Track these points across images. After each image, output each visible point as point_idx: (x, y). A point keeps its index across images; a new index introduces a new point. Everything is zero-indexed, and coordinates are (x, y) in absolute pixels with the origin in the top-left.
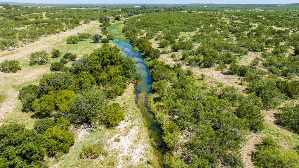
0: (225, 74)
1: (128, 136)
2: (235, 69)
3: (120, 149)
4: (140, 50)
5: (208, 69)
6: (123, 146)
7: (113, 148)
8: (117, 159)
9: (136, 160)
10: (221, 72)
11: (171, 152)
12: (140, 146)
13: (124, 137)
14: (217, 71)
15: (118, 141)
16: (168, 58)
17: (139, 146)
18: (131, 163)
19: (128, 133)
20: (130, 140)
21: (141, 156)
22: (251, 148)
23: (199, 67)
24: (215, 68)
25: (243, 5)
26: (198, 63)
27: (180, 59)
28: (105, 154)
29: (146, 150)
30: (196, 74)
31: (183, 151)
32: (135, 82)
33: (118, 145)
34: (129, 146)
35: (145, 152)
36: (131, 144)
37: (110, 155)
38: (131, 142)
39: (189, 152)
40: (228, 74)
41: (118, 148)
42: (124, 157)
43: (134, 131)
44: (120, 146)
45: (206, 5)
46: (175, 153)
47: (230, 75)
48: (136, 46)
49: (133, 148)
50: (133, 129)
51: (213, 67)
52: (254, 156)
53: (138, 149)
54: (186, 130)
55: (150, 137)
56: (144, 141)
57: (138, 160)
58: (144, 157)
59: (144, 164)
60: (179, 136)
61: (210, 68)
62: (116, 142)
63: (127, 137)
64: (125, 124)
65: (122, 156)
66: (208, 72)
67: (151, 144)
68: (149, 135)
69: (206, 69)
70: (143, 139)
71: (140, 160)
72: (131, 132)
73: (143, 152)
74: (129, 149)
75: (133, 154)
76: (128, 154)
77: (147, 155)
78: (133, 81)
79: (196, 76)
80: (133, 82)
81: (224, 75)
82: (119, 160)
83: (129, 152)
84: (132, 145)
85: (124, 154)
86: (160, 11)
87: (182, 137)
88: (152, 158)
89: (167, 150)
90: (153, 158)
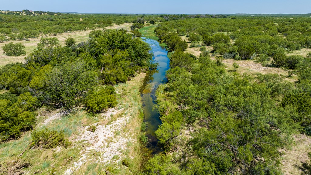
0: (268, 66)
1: (111, 125)
2: (281, 59)
3: (90, 141)
4: (167, 46)
5: (245, 61)
6: (97, 137)
7: (82, 138)
8: (80, 153)
9: (107, 157)
10: (261, 64)
11: (166, 152)
12: (122, 140)
13: (104, 126)
14: (256, 63)
15: (93, 130)
16: (196, 51)
17: (120, 139)
18: (98, 161)
19: (112, 122)
20: (111, 132)
21: (118, 153)
22: (301, 156)
23: (232, 59)
24: (254, 61)
25: (298, 15)
26: (232, 55)
27: (210, 52)
28: (66, 145)
29: (128, 146)
30: (227, 66)
31: (182, 152)
32: (148, 72)
33: (90, 135)
34: (106, 138)
35: (126, 148)
36: (110, 136)
37: (73, 147)
38: (112, 133)
39: (192, 154)
40: (270, 66)
41: (89, 140)
42: (91, 152)
43: (121, 121)
44: (93, 137)
45: (254, 14)
46: (170, 155)
47: (274, 67)
48: (164, 42)
49: (111, 141)
50: (121, 119)
51: (251, 59)
52: (307, 170)
53: (118, 144)
54: (195, 124)
55: (142, 131)
56: (130, 134)
57: (109, 158)
58: (121, 155)
59: (116, 164)
60: (183, 131)
61: (247, 61)
62: (90, 132)
63: (108, 127)
64: (114, 112)
65: (89, 150)
66: (244, 64)
67: (140, 139)
68: (142, 127)
69: (241, 61)
70: (130, 131)
71: (113, 158)
72: (118, 121)
73: (122, 148)
74: (104, 142)
75: (107, 149)
76: (99, 148)
77: (126, 153)
78: (147, 70)
79: (226, 67)
80: (145, 71)
81: (265, 68)
82: (83, 155)
83: (102, 145)
84: (111, 138)
85: (94, 147)
86: (200, 17)
87: (186, 132)
88: (132, 158)
89: (161, 149)
90: (134, 157)
